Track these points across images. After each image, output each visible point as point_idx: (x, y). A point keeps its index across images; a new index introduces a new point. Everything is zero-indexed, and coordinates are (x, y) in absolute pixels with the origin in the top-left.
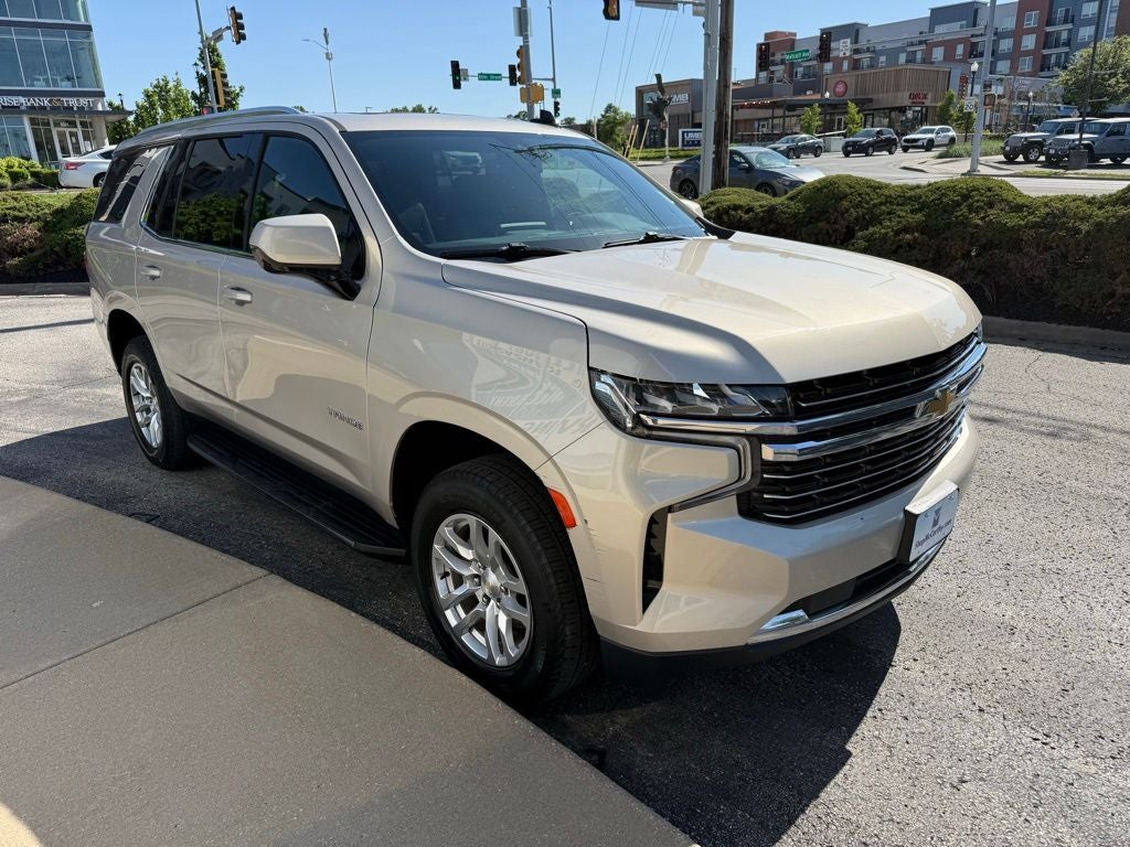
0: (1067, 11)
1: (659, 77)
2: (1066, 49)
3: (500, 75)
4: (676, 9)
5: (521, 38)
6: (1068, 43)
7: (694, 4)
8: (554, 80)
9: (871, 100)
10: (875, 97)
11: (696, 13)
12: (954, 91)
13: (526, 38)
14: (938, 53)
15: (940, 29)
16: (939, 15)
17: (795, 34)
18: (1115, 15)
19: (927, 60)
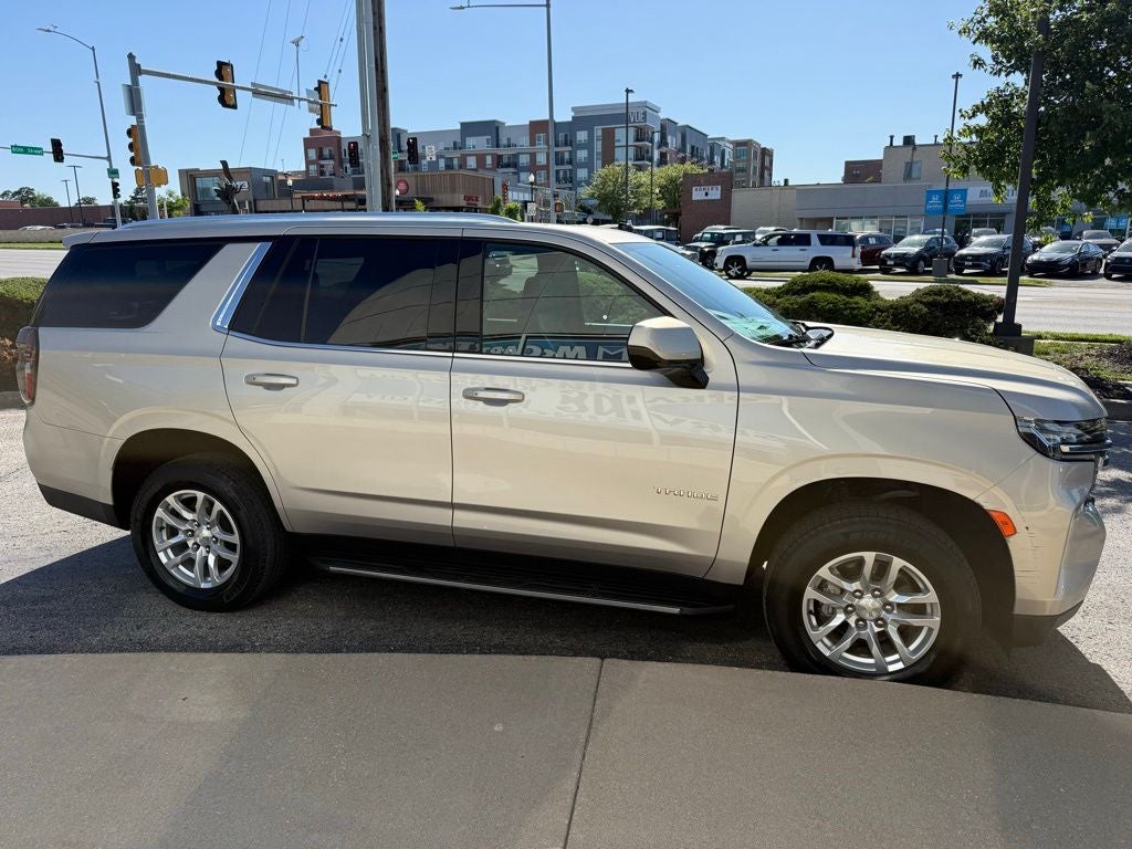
0: (566, 136)
1: (224, 163)
2: (570, 167)
3: (41, 149)
4: (293, 105)
5: (134, 117)
6: (570, 162)
7: (309, 102)
8: (109, 158)
9: (432, 199)
10: (435, 197)
11: (311, 110)
12: (499, 195)
13: (140, 117)
14: (472, 162)
15: (471, 141)
16: (469, 129)
17: (339, 133)
18: (600, 143)
19: (463, 165)
